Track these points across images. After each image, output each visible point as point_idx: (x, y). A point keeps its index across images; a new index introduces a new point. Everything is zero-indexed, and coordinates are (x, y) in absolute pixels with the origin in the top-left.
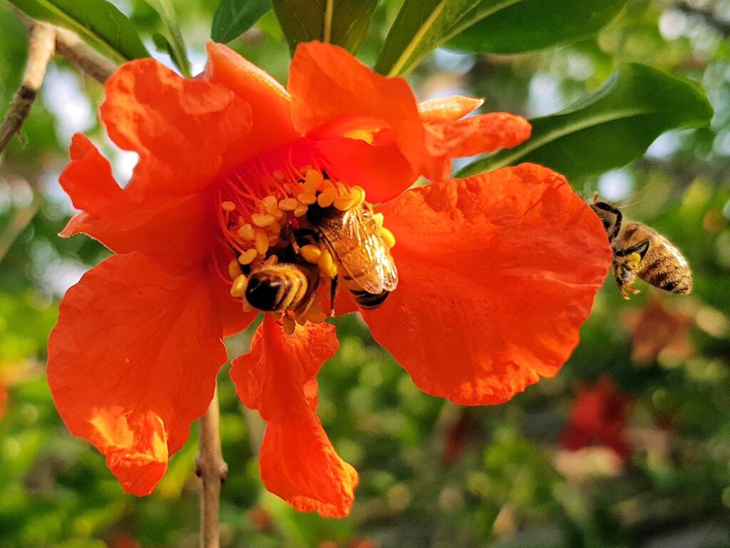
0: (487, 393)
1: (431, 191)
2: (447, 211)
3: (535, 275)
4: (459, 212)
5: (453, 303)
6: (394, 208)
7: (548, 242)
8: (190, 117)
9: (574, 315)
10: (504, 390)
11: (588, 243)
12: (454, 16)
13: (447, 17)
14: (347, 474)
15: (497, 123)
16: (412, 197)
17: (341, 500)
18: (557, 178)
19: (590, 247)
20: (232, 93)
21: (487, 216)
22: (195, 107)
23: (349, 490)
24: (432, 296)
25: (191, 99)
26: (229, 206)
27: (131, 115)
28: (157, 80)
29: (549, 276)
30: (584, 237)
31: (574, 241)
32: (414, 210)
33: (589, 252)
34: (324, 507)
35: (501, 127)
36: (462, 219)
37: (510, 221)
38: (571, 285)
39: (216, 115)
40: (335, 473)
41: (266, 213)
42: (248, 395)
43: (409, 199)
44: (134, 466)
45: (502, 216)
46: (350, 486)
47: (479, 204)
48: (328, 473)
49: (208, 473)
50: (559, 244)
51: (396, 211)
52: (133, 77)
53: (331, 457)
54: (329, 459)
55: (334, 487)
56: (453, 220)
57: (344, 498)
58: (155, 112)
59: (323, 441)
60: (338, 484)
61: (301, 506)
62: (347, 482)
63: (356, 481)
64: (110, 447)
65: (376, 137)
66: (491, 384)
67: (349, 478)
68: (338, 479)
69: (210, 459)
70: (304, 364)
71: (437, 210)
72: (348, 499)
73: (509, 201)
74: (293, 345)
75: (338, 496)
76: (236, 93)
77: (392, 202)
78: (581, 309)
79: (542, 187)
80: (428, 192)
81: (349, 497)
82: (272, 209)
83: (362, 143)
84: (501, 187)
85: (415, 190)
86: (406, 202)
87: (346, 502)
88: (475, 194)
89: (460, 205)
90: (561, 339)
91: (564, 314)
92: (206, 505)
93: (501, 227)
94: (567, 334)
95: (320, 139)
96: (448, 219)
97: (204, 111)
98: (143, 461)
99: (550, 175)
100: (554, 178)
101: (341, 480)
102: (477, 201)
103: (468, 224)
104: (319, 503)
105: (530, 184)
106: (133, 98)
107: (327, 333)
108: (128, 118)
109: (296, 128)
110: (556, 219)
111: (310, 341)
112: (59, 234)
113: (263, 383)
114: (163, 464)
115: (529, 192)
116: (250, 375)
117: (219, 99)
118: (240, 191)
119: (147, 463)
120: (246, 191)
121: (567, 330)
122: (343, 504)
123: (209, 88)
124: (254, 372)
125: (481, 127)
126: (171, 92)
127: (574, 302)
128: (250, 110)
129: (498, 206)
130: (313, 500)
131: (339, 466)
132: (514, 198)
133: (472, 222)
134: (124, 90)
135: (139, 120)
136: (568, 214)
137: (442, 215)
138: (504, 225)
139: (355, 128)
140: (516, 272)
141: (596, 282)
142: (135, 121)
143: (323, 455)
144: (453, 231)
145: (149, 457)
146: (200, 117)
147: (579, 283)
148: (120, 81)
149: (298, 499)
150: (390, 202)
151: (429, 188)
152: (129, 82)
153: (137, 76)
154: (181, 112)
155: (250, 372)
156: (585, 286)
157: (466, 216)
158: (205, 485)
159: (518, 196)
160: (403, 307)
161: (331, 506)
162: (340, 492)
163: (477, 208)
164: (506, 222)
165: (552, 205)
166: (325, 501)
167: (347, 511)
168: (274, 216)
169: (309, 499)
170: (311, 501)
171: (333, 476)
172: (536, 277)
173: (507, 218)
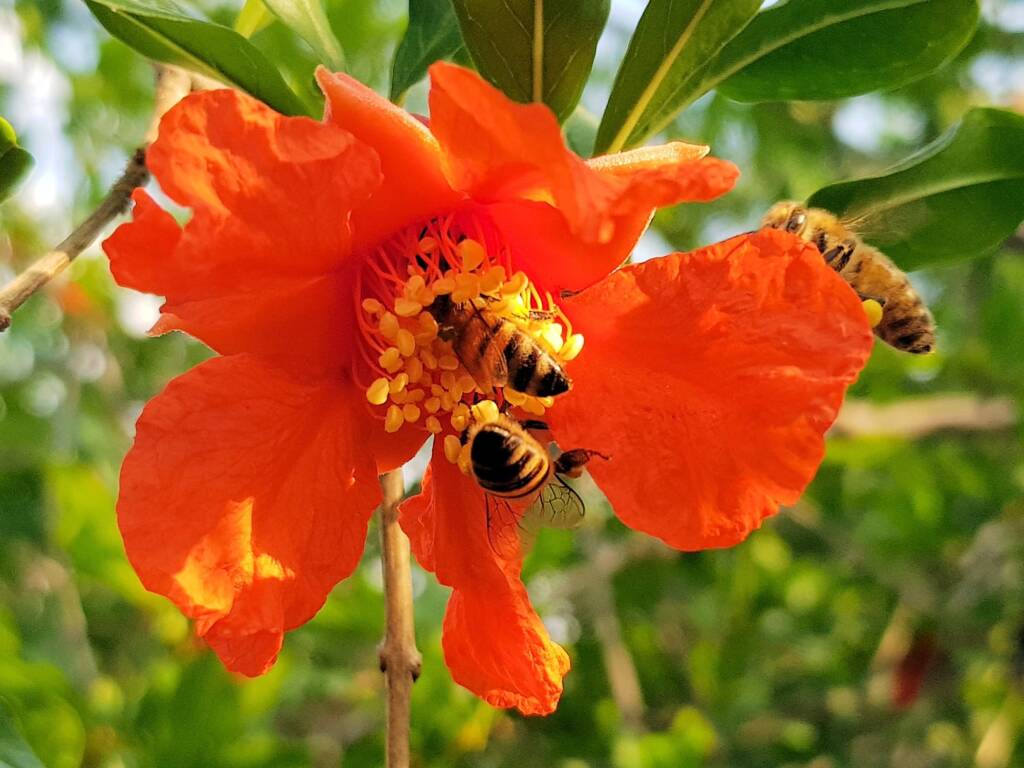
0: (712, 534)
1: (645, 271)
3: (773, 372)
5: (674, 417)
6: (600, 296)
7: (792, 330)
8: (287, 166)
9: (817, 418)
10: (735, 530)
11: (844, 329)
12: (712, 46)
14: (553, 655)
16: (623, 278)
17: (545, 692)
18: (805, 247)
19: (845, 335)
20: (351, 136)
22: (294, 153)
23: (556, 678)
24: (648, 410)
25: (291, 144)
27: (203, 162)
28: (237, 116)
29: (791, 371)
30: (839, 322)
31: (826, 327)
32: (626, 296)
33: (843, 340)
34: (526, 702)
37: (746, 306)
38: (814, 380)
39: (327, 165)
40: (535, 655)
41: (411, 300)
42: (422, 553)
43: (619, 282)
45: (736, 301)
46: (557, 671)
48: (526, 654)
49: (395, 667)
50: (806, 333)
51: (603, 298)
52: (204, 113)
53: (529, 632)
54: (527, 636)
55: (534, 673)
57: (548, 688)
58: (238, 160)
59: (518, 612)
60: (539, 668)
61: (498, 702)
62: (552, 666)
63: (567, 666)
66: (720, 523)
67: (556, 662)
68: (539, 662)
72: (554, 690)
73: (746, 280)
75: (540, 685)
76: (355, 136)
77: (597, 286)
78: (827, 410)
79: (787, 259)
81: (556, 688)
82: (417, 293)
84: (737, 262)
85: (625, 270)
86: (615, 286)
87: (552, 693)
90: (803, 452)
91: (804, 418)
92: (392, 710)
93: (733, 315)
95: (492, 202)
97: (308, 158)
99: (797, 244)
100: (802, 246)
101: (543, 665)
104: (519, 697)
105: (772, 256)
106: (206, 141)
108: (197, 165)
110: (804, 301)
113: (434, 533)
115: (772, 265)
117: (334, 144)
118: (379, 271)
120: (389, 272)
122: (548, 696)
123: (316, 128)
124: (425, 519)
126: (258, 132)
127: (817, 401)
128: (378, 159)
130: (513, 694)
131: (541, 645)
132: (752, 276)
134: (191, 129)
135: (214, 170)
136: (819, 293)
138: (739, 312)
139: (531, 185)
140: (750, 371)
141: (848, 375)
142: (209, 170)
143: (519, 630)
145: (257, 624)
146: (304, 167)
148: (184, 116)
149: (495, 692)
150: (594, 286)
151: (643, 267)
152: (199, 119)
153: (209, 110)
154: (273, 159)
155: (419, 519)
156: (832, 380)
158: (390, 682)
159: (757, 273)
161: (534, 700)
162: (542, 679)
164: (740, 308)
165: (801, 283)
166: (527, 694)
167: (554, 706)
168: (420, 302)
169: (507, 693)
170: (510, 696)
171: (531, 658)
172: (773, 374)
173: (744, 302)
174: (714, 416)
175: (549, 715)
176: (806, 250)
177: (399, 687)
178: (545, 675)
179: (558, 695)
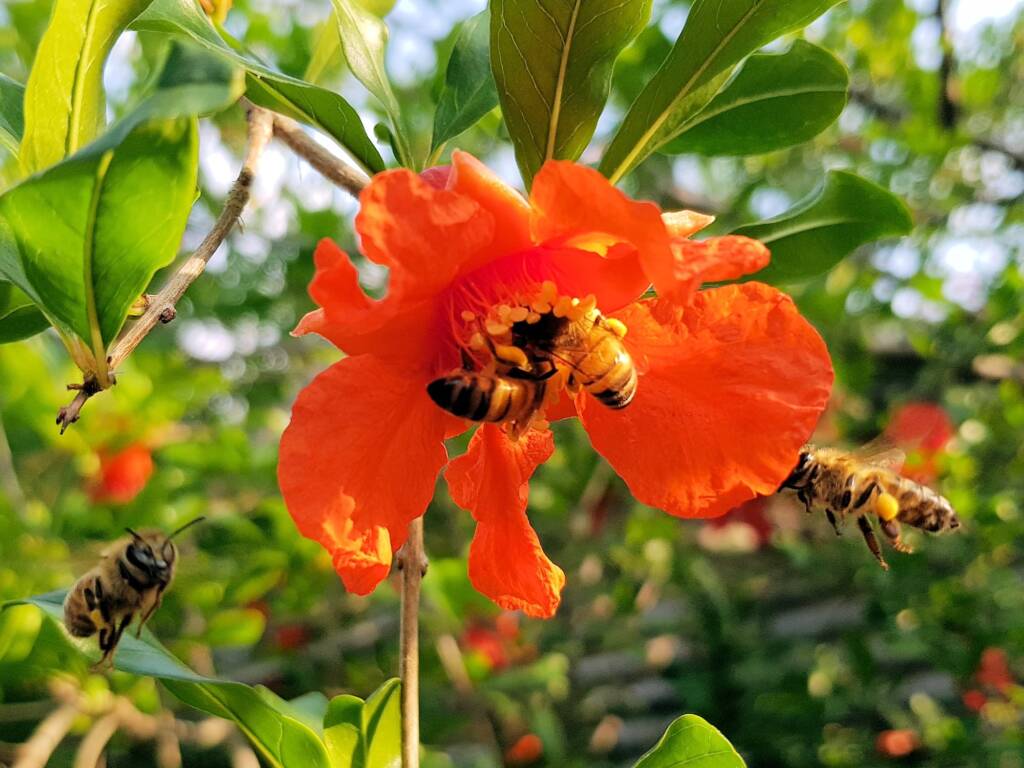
0: (703, 506)
1: (657, 304)
2: (672, 324)
3: (759, 394)
4: (684, 327)
5: (674, 415)
7: (771, 361)
8: (436, 228)
9: (796, 436)
11: (811, 364)
12: (676, 122)
13: (670, 123)
14: (556, 576)
15: (736, 246)
16: (637, 308)
17: (548, 601)
18: (784, 299)
19: (814, 369)
20: (477, 204)
21: (712, 331)
22: (441, 217)
23: (557, 591)
24: (654, 408)
25: (437, 209)
26: (468, 316)
27: (382, 224)
28: (408, 190)
29: (772, 396)
30: (808, 359)
31: (797, 361)
33: (811, 373)
34: (530, 608)
35: (740, 252)
36: (686, 334)
37: (735, 338)
38: (795, 407)
39: (460, 226)
40: (545, 575)
41: (500, 322)
42: (462, 495)
43: (634, 311)
44: (358, 567)
45: (726, 333)
46: (558, 587)
47: (704, 319)
48: (538, 574)
49: (410, 567)
50: (781, 363)
52: (385, 188)
53: (540, 559)
54: (538, 561)
55: (543, 588)
56: (678, 333)
57: (552, 600)
58: (403, 221)
59: (534, 544)
60: (547, 585)
61: (507, 604)
62: (555, 584)
63: (563, 584)
64: (339, 550)
65: (610, 250)
67: (558, 581)
68: (547, 581)
69: (412, 553)
70: (521, 469)
71: (662, 322)
72: (555, 600)
73: (734, 318)
74: (513, 450)
75: (547, 598)
76: (480, 204)
77: (618, 312)
78: (804, 431)
79: (768, 307)
80: (654, 305)
81: (556, 598)
82: (506, 318)
83: (595, 255)
84: (727, 304)
85: (641, 302)
86: (632, 314)
87: (553, 603)
88: (700, 310)
89: (685, 319)
90: (781, 458)
91: (786, 435)
92: (407, 598)
93: (725, 344)
94: (788, 455)
95: (554, 249)
96: (672, 333)
97: (450, 221)
98: (367, 562)
99: (777, 296)
100: (780, 299)
101: (550, 583)
102: (702, 317)
103: (693, 339)
104: (525, 603)
105: (756, 302)
106: (384, 207)
107: (546, 439)
108: (379, 227)
109: (533, 238)
110: (779, 339)
111: (528, 446)
112: (291, 333)
113: (479, 487)
114: (386, 566)
115: (755, 310)
116: (466, 476)
117: (465, 210)
118: (472, 297)
119: (371, 565)
120: (481, 300)
121: (789, 451)
122: (551, 605)
123: (455, 198)
124: (472, 474)
125: (720, 250)
126: (421, 203)
127: (797, 424)
128: (493, 221)
129: (724, 323)
130: (519, 600)
131: (549, 568)
132: (739, 316)
133: (696, 337)
134: (375, 199)
135: (388, 230)
136: (792, 335)
137: (666, 328)
138: (729, 341)
140: (739, 389)
141: (817, 405)
142: (385, 230)
143: (534, 557)
144: (677, 344)
145: (373, 559)
146: (447, 228)
147: (803, 405)
148: (373, 192)
149: (505, 598)
151: (656, 302)
152: (381, 191)
153: (388, 185)
154: (428, 221)
155: (467, 474)
156: (808, 408)
157: (690, 331)
158: (406, 578)
159: (742, 313)
160: (624, 418)
161: (538, 607)
162: (548, 593)
163: (702, 324)
164: (730, 339)
165: (777, 325)
166: (532, 601)
167: (553, 612)
168: (507, 325)
169: (514, 599)
170: (516, 601)
171: (542, 578)
172: (759, 396)
173: (732, 335)
174: (707, 420)
175: (549, 619)
176: (784, 302)
177: (413, 582)
178: (551, 589)
179: (557, 604)
